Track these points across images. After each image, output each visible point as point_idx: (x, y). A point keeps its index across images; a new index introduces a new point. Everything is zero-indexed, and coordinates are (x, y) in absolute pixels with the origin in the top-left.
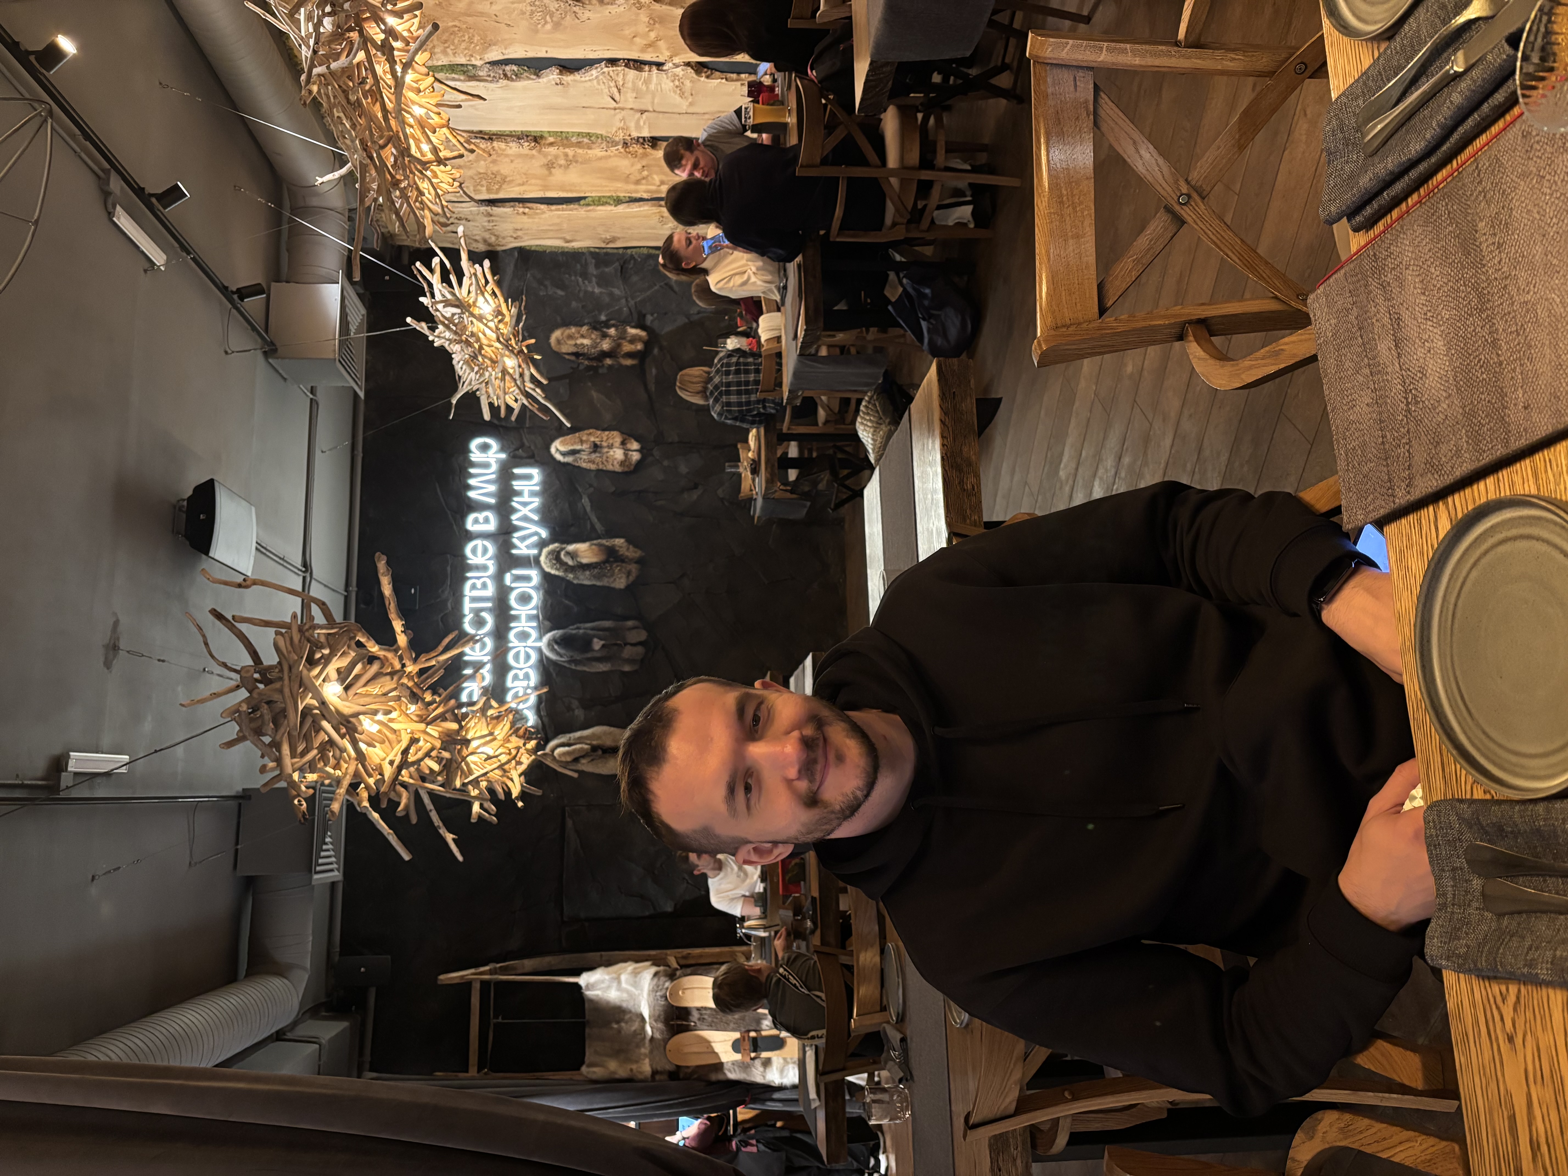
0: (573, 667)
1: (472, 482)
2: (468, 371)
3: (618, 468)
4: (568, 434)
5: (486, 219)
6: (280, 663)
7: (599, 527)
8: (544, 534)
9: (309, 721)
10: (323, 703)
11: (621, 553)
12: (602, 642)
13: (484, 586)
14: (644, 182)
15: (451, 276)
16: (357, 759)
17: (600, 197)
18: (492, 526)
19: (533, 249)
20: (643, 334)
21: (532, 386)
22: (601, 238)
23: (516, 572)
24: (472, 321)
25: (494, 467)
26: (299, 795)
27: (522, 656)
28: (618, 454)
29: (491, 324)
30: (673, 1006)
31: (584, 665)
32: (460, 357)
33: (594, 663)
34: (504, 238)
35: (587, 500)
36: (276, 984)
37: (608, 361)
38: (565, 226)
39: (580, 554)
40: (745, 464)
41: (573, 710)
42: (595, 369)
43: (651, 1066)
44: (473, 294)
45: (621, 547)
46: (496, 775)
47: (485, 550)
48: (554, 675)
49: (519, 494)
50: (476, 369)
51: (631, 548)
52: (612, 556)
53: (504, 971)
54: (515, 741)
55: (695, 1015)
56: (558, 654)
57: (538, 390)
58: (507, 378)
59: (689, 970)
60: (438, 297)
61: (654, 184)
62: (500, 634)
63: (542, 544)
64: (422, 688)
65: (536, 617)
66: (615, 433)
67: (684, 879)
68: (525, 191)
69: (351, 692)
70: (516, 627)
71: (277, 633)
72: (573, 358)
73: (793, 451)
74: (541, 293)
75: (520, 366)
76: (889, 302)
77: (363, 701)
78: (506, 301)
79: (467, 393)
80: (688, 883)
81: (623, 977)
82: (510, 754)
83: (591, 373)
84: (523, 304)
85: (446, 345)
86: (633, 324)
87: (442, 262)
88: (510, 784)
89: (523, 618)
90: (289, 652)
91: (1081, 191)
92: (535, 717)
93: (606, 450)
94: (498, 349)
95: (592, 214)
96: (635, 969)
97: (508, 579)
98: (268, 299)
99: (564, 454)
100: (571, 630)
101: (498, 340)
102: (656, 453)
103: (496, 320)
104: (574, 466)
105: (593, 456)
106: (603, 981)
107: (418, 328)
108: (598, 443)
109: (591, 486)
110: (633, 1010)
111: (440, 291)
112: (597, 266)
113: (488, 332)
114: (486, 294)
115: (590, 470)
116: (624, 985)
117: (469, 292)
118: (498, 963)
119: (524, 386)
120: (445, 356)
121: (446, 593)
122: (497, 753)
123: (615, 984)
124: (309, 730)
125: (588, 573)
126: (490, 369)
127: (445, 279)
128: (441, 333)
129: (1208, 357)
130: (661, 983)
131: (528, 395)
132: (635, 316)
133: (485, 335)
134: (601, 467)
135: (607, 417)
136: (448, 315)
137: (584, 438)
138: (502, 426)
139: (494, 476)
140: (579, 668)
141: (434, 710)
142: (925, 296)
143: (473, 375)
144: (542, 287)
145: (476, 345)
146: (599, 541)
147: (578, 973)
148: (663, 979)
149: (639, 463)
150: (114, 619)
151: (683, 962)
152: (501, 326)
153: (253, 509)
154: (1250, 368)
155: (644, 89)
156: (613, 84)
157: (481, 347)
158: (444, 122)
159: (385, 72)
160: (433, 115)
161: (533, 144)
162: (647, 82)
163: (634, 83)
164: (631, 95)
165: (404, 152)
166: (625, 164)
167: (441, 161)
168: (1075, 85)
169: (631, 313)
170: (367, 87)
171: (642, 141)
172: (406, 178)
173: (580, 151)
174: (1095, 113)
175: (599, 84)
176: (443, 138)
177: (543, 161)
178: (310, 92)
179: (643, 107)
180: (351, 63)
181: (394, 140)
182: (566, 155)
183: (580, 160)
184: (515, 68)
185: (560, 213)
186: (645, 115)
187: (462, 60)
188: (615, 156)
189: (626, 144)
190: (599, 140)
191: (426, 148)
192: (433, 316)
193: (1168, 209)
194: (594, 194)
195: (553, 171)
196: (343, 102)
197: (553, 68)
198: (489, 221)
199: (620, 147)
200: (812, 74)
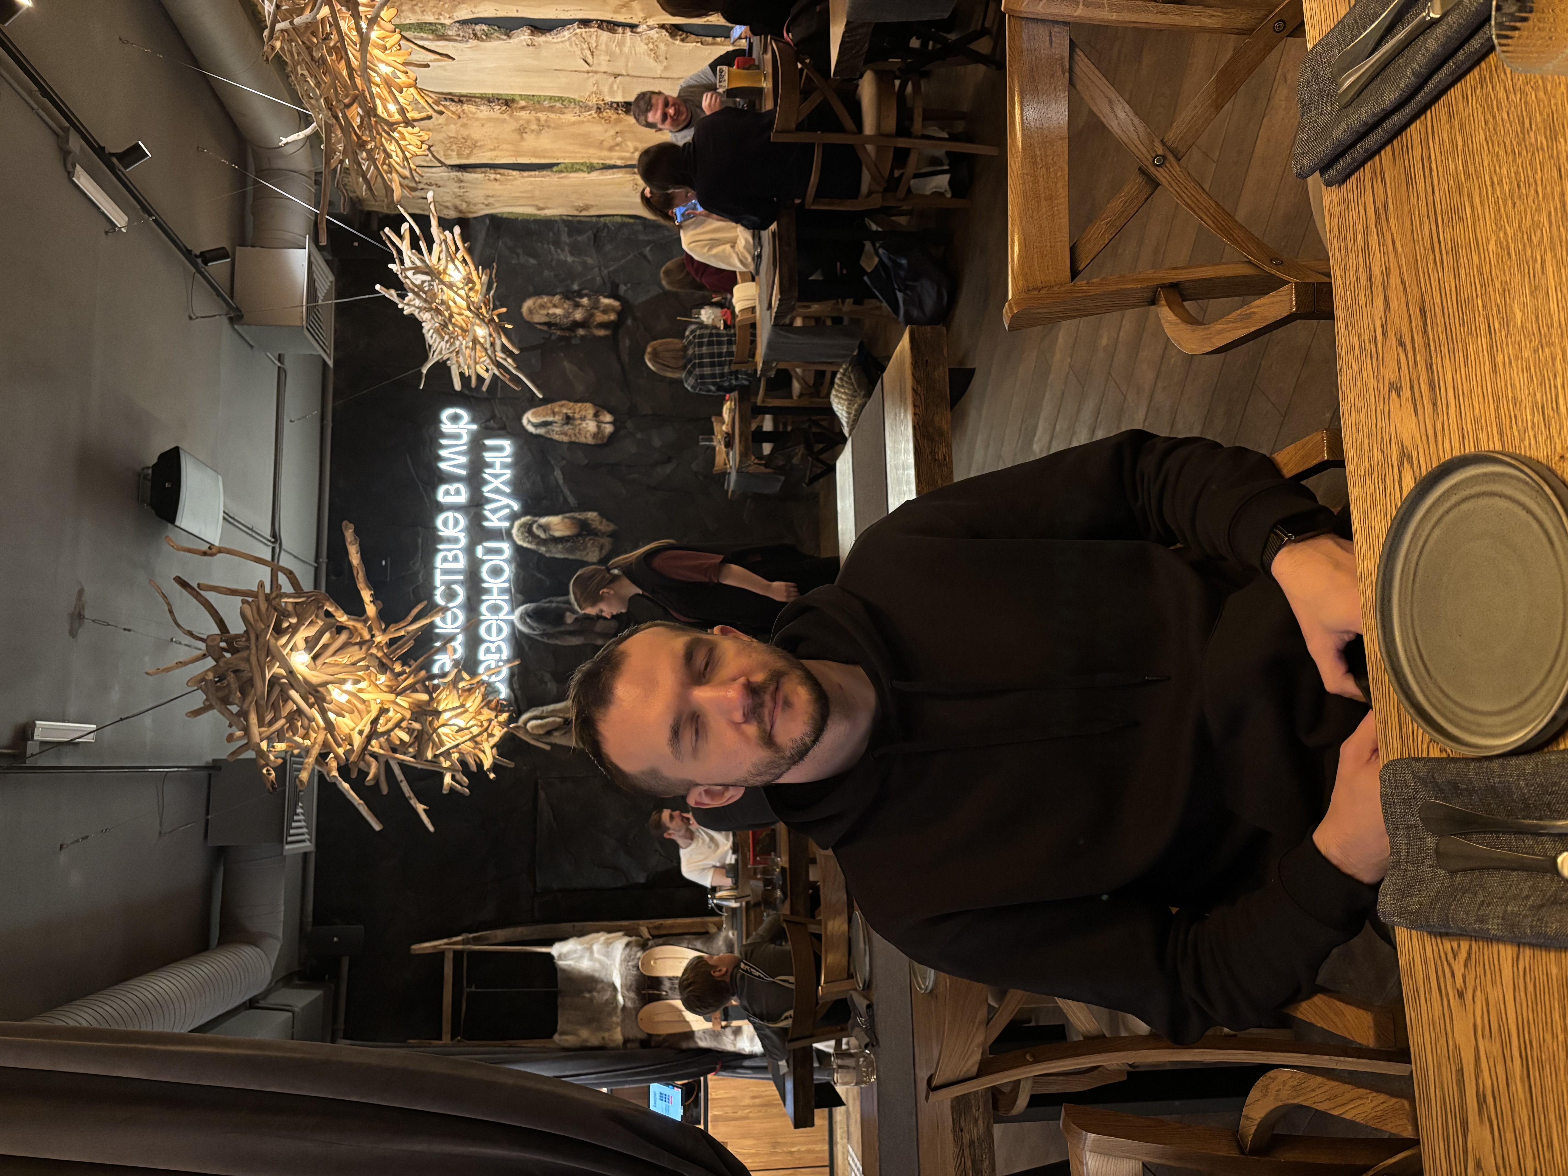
0: (546, 640)
2: (438, 340)
3: (590, 441)
4: (540, 406)
5: (457, 185)
6: (246, 632)
7: (571, 500)
8: (516, 506)
9: (277, 690)
10: (291, 674)
11: (594, 526)
12: (574, 616)
13: (456, 559)
14: (618, 148)
15: (421, 243)
16: (326, 729)
17: (573, 164)
18: (463, 498)
19: (505, 216)
20: (616, 304)
21: (503, 356)
22: (574, 206)
23: (489, 544)
24: (442, 289)
25: (465, 439)
26: (267, 765)
27: (494, 630)
28: (591, 426)
29: (462, 292)
30: (644, 976)
31: (557, 639)
32: (430, 326)
33: (567, 637)
34: (475, 205)
35: (560, 472)
36: (248, 952)
37: (581, 332)
38: (537, 193)
39: (552, 527)
40: (719, 437)
41: (546, 683)
42: (567, 339)
43: (623, 1035)
44: (443, 261)
45: (594, 520)
46: (468, 747)
47: (456, 522)
48: (527, 648)
49: (490, 465)
50: (447, 338)
51: (604, 520)
52: (584, 530)
53: (476, 941)
54: (487, 714)
56: (530, 627)
57: (509, 360)
58: (478, 347)
59: (661, 941)
60: (408, 264)
61: (628, 151)
62: (472, 607)
63: (513, 517)
64: (391, 659)
65: (508, 590)
66: (589, 405)
67: (657, 852)
68: (497, 156)
69: (319, 661)
70: (489, 600)
71: (243, 601)
72: (545, 328)
73: (768, 425)
74: (513, 262)
75: (491, 335)
76: (864, 272)
77: (331, 670)
78: (477, 269)
79: (437, 363)
80: (661, 856)
81: (596, 948)
82: (482, 726)
83: (563, 343)
84: (494, 271)
85: (416, 313)
86: (606, 294)
87: (411, 228)
88: (482, 755)
89: (495, 591)
90: (256, 621)
91: (1054, 152)
92: (508, 690)
93: (578, 422)
94: (468, 317)
95: (565, 181)
96: (607, 939)
97: (479, 551)
98: (233, 263)
99: (536, 426)
100: (544, 604)
101: (469, 308)
102: (629, 425)
103: (466, 288)
104: (547, 438)
105: (566, 428)
106: (575, 951)
107: (387, 296)
108: (571, 415)
109: (563, 458)
110: (605, 979)
111: (410, 258)
112: (570, 235)
113: (459, 300)
114: (456, 262)
115: (562, 443)
116: (596, 955)
117: (439, 259)
118: (471, 932)
119: (495, 356)
120: (415, 324)
121: (418, 565)
122: (468, 725)
123: (587, 954)
124: (277, 699)
125: (560, 546)
126: (460, 338)
127: (415, 245)
128: (410, 300)
129: (1179, 321)
130: (633, 953)
131: (499, 365)
132: (609, 285)
133: (455, 303)
134: (573, 439)
135: (580, 388)
136: (418, 282)
137: (556, 410)
138: (473, 397)
139: (465, 448)
140: (552, 642)
141: (404, 681)
143: (443, 344)
144: (515, 256)
145: (447, 314)
146: (572, 514)
147: (550, 943)
148: (635, 949)
149: (612, 436)
150: (79, 588)
151: (655, 932)
152: (471, 294)
153: (220, 478)
154: (1221, 332)
155: (618, 51)
156: (585, 46)
157: (451, 316)
158: (411, 81)
159: (350, 29)
160: (399, 74)
161: (504, 108)
162: (621, 44)
163: (607, 45)
164: (604, 58)
165: (370, 112)
166: (599, 130)
167: (408, 123)
168: (1051, 41)
169: (604, 283)
170: (332, 44)
171: (615, 106)
172: (373, 139)
173: (552, 116)
174: (1071, 71)
175: (571, 45)
176: (410, 98)
177: (514, 125)
178: (273, 48)
179: (617, 71)
180: (315, 18)
181: (360, 98)
182: (538, 120)
183: (552, 125)
184: (485, 27)
185: (533, 179)
186: (619, 79)
187: (430, 18)
188: (588, 121)
189: (599, 109)
190: (572, 105)
191: (392, 108)
192: (402, 283)
193: (1142, 171)
194: (566, 161)
195: (525, 135)
196: (308, 59)
197: (525, 28)
198: (460, 187)
199: (593, 112)
200: (788, 37)
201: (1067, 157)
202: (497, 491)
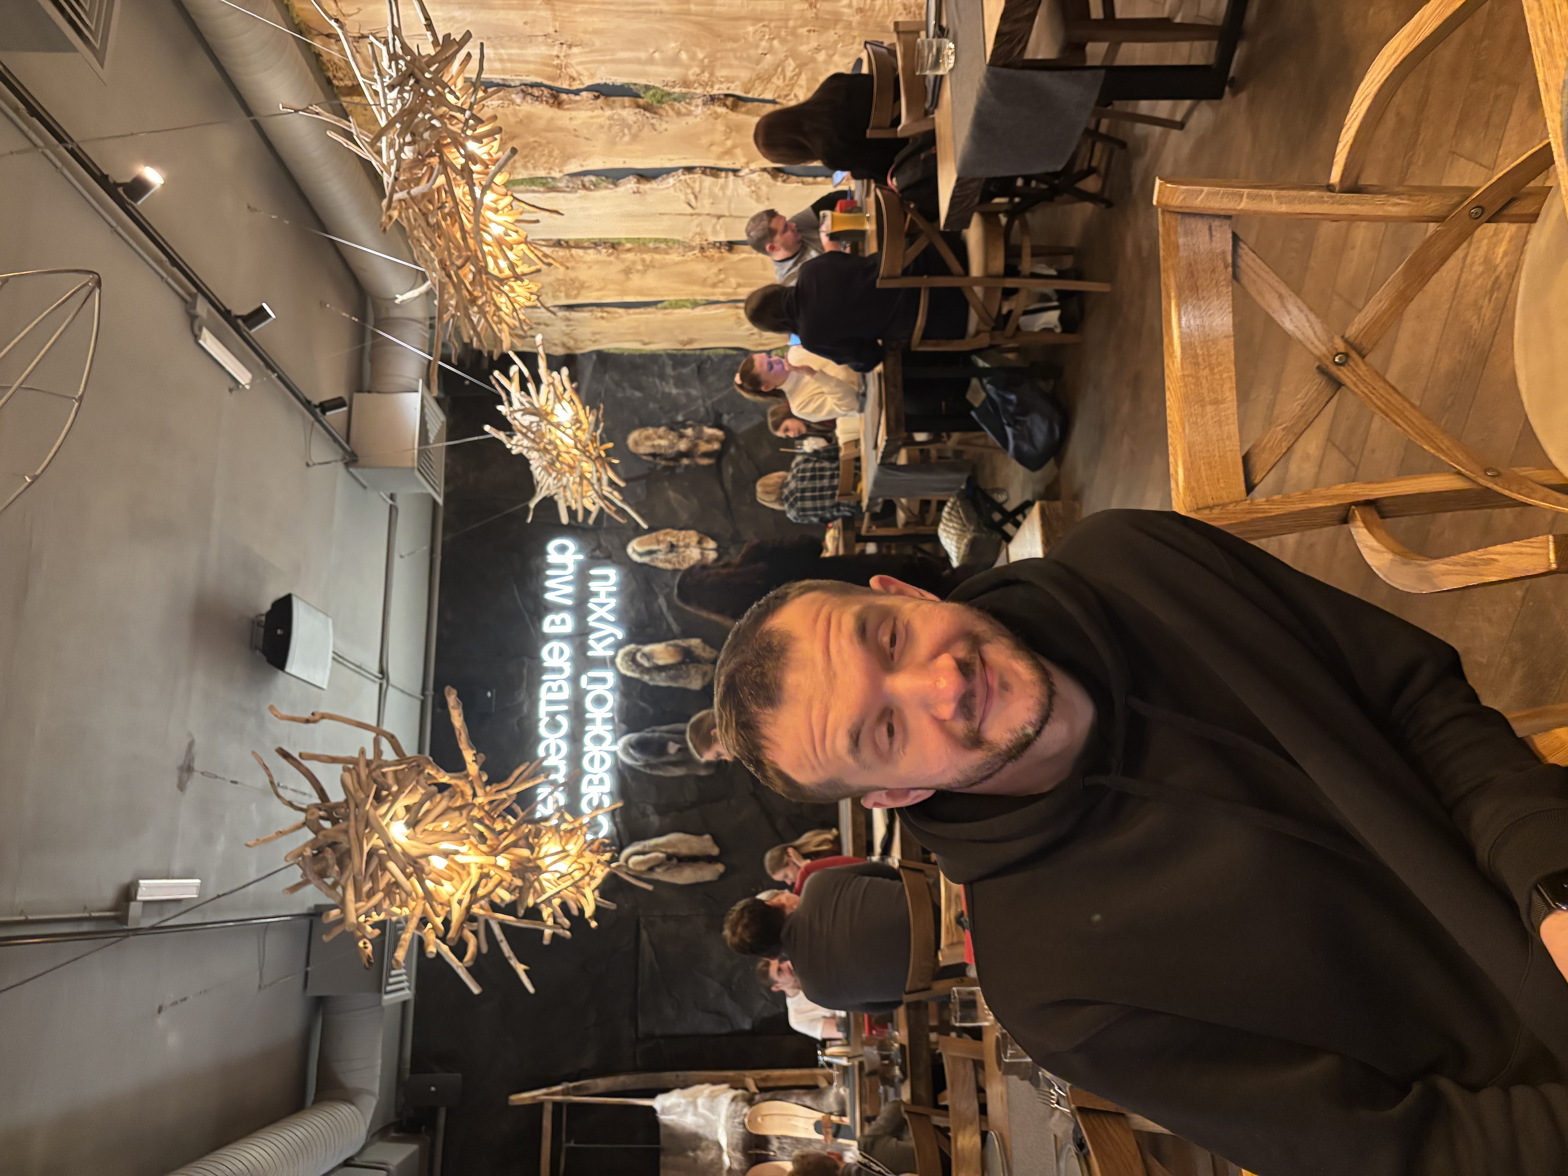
0: (648, 771)
1: (548, 584)
2: (546, 477)
4: (644, 535)
5: (565, 323)
6: (346, 801)
7: (675, 627)
8: (620, 634)
9: (375, 862)
10: (389, 845)
11: (697, 654)
12: (677, 746)
13: (560, 688)
14: (720, 285)
15: (529, 384)
16: (425, 898)
17: (677, 301)
18: (569, 627)
19: (611, 352)
20: (720, 433)
21: (610, 489)
22: (678, 341)
23: (593, 674)
24: (549, 429)
25: (572, 568)
26: (364, 937)
27: (597, 761)
28: (694, 553)
29: (569, 432)
30: (751, 1134)
31: (660, 769)
32: (537, 464)
33: (670, 768)
34: (582, 341)
35: (663, 600)
36: (344, 1111)
37: (685, 461)
38: (642, 329)
39: (656, 655)
41: (648, 816)
42: (672, 469)
44: (551, 402)
45: (697, 648)
46: (569, 894)
47: (561, 652)
48: (629, 780)
49: (596, 594)
50: (554, 474)
51: (708, 649)
52: (688, 657)
53: (577, 1091)
54: (589, 857)
55: (775, 1144)
56: (633, 758)
57: (616, 493)
58: (585, 482)
59: (768, 1095)
60: (516, 405)
61: (730, 287)
62: (575, 738)
63: (618, 645)
65: (612, 719)
66: (692, 533)
67: (762, 995)
68: (603, 296)
69: (419, 829)
70: (591, 730)
71: (345, 769)
72: (650, 459)
74: (620, 395)
75: (597, 471)
76: (972, 407)
77: (431, 839)
78: (584, 408)
79: (545, 498)
80: (766, 999)
81: (700, 1101)
82: (583, 869)
83: (668, 473)
84: (601, 412)
85: (525, 452)
86: (710, 424)
87: (520, 371)
88: (583, 901)
89: (599, 721)
90: (356, 791)
91: (1219, 351)
92: (611, 827)
93: (682, 550)
94: (576, 455)
95: (670, 317)
96: (712, 1092)
97: (584, 681)
98: (350, 411)
99: (641, 555)
100: (646, 734)
101: (576, 447)
103: (574, 428)
104: (651, 566)
105: (670, 556)
106: (678, 1105)
107: (497, 436)
108: (675, 543)
110: (710, 1137)
111: (518, 400)
112: (674, 367)
113: (566, 438)
114: (564, 403)
115: (666, 570)
116: (701, 1110)
117: (547, 400)
118: (571, 1081)
119: (602, 490)
120: (523, 461)
121: (523, 696)
122: (570, 870)
123: (691, 1109)
124: (376, 870)
125: (663, 674)
126: (568, 475)
127: (523, 388)
128: (518, 441)
129: (1384, 549)
130: (739, 1108)
132: (712, 416)
133: (563, 442)
134: (677, 566)
135: (684, 516)
136: (526, 423)
137: (661, 538)
138: (579, 527)
139: (571, 578)
140: (655, 773)
141: (505, 839)
142: (1010, 402)
143: (550, 480)
144: (621, 390)
145: (555, 453)
146: (675, 641)
147: (652, 1094)
148: (741, 1104)
149: (715, 562)
150: (190, 740)
151: (762, 1085)
152: (579, 433)
153: (330, 621)
154: (1448, 572)
155: (720, 194)
156: (689, 191)
157: (559, 455)
158: (522, 239)
159: (464, 194)
160: (510, 232)
161: (611, 251)
162: (723, 188)
163: (710, 189)
164: (707, 202)
165: (482, 270)
166: (702, 268)
167: (518, 277)
168: (1211, 236)
169: (708, 413)
170: (446, 210)
171: (718, 245)
172: (484, 294)
173: (657, 257)
174: (1235, 265)
175: (675, 191)
176: (521, 254)
177: (621, 266)
178: (390, 218)
179: (719, 213)
180: (431, 188)
181: (472, 258)
182: (643, 261)
183: (657, 265)
184: (593, 178)
185: (638, 316)
186: (722, 220)
187: (542, 173)
188: (692, 260)
189: (702, 249)
190: (676, 246)
191: (503, 264)
192: (510, 425)
193: (1322, 370)
194: (671, 298)
195: (631, 276)
196: (424, 224)
197: (631, 177)
198: (568, 326)
199: (696, 252)
200: (893, 183)
201: (1233, 357)
202: (601, 619)
